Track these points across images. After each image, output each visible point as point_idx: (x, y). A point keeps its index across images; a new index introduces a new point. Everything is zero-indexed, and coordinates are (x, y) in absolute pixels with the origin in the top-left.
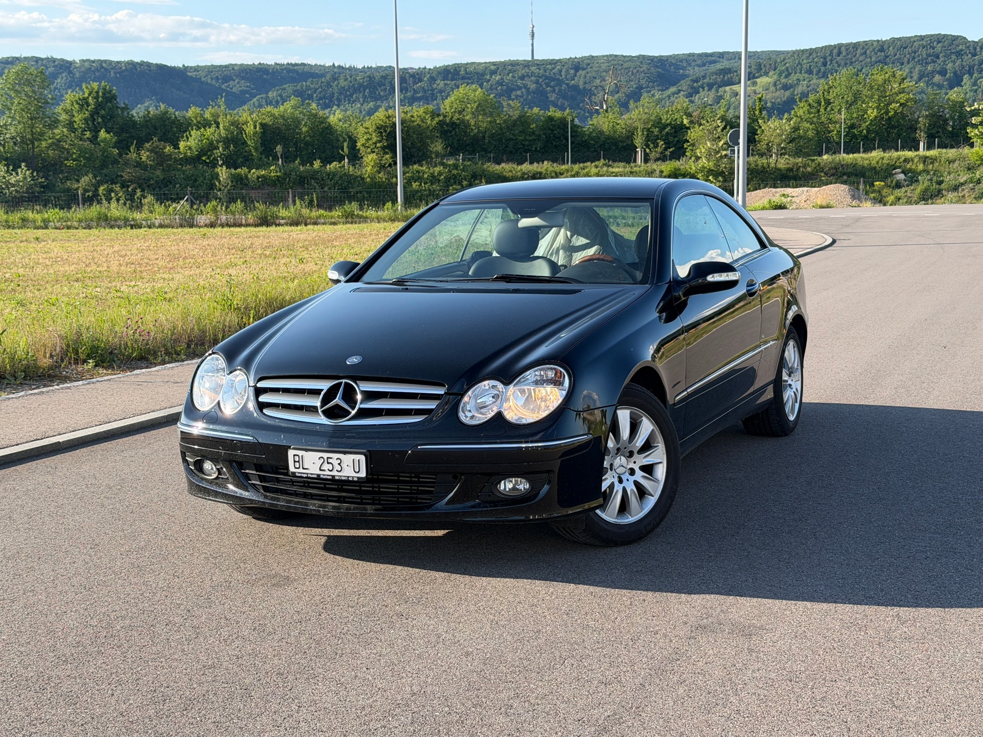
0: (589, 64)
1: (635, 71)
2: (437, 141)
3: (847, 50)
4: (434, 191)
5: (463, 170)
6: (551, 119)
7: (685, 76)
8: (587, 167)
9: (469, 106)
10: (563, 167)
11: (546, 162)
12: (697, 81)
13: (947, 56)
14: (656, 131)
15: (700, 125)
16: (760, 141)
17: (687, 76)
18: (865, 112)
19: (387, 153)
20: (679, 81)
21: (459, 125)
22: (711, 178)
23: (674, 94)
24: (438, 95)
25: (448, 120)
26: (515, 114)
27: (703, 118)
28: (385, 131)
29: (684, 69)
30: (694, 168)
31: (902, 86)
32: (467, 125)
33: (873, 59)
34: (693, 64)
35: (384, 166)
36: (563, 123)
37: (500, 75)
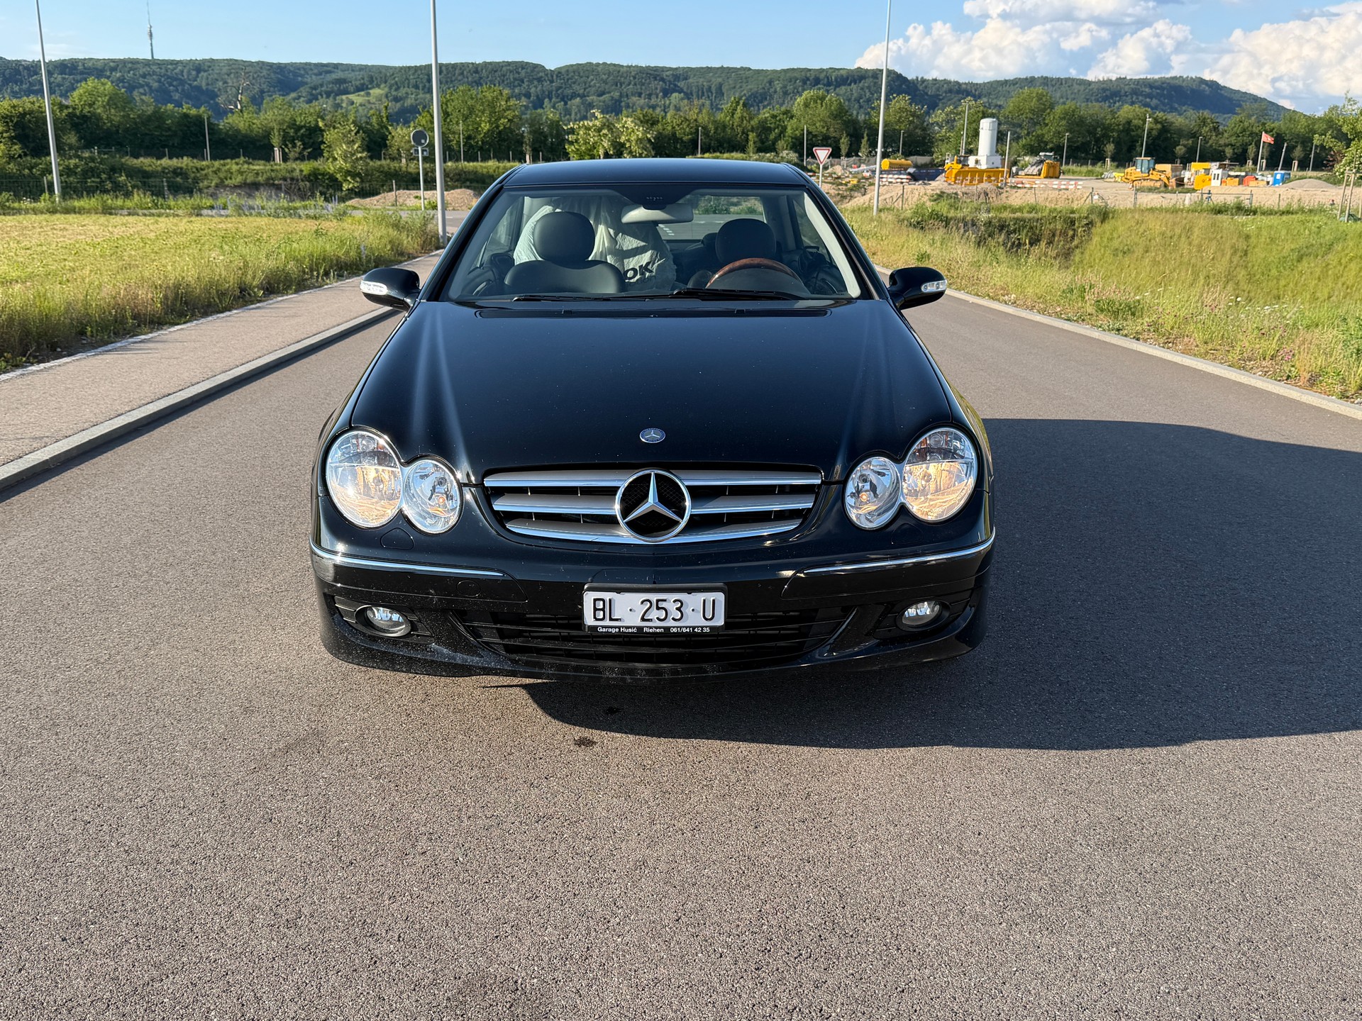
0: (210, 67)
1: (255, 76)
2: (69, 133)
3: (447, 69)
4: (71, 183)
5: (100, 163)
6: (186, 116)
7: (304, 84)
8: (228, 164)
9: (100, 99)
10: (204, 163)
11: (185, 158)
12: (315, 88)
13: (531, 81)
14: (292, 132)
15: (334, 128)
16: (391, 147)
17: (306, 83)
18: (479, 125)
19: (16, 144)
20: (299, 88)
21: (90, 118)
22: (349, 178)
23: (294, 99)
24: (57, 88)
25: (78, 112)
26: (150, 110)
27: (335, 122)
28: (12, 121)
29: (302, 76)
30: (332, 168)
31: (509, 104)
32: (99, 118)
33: (470, 79)
34: (310, 72)
35: (13, 157)
36: (199, 121)
37: (120, 72)
